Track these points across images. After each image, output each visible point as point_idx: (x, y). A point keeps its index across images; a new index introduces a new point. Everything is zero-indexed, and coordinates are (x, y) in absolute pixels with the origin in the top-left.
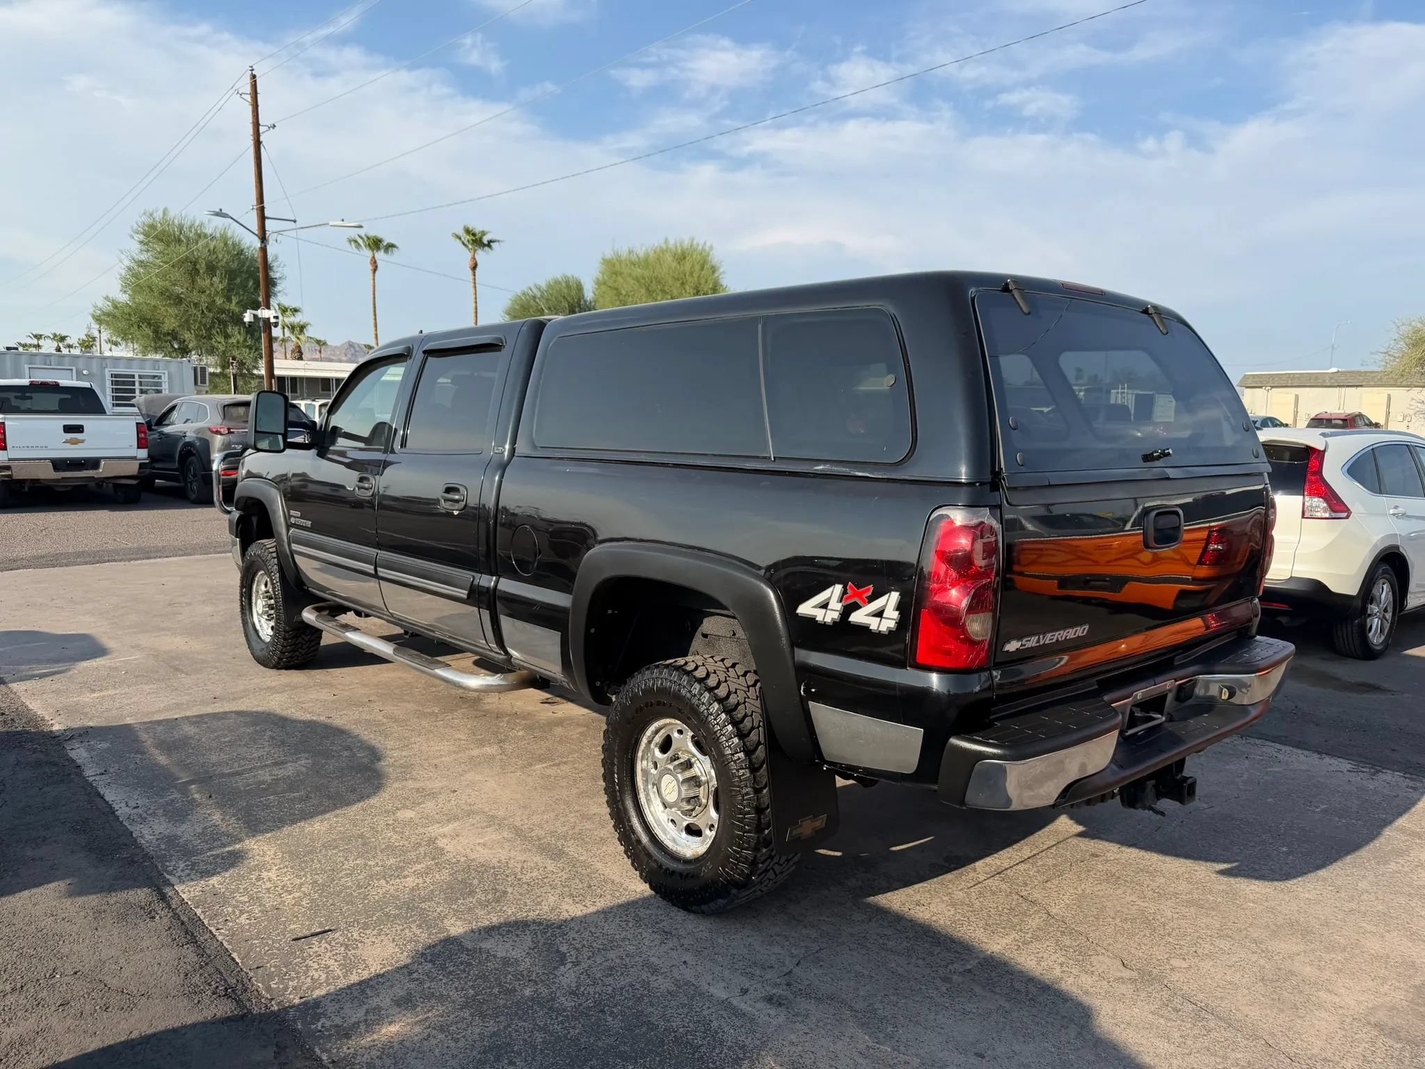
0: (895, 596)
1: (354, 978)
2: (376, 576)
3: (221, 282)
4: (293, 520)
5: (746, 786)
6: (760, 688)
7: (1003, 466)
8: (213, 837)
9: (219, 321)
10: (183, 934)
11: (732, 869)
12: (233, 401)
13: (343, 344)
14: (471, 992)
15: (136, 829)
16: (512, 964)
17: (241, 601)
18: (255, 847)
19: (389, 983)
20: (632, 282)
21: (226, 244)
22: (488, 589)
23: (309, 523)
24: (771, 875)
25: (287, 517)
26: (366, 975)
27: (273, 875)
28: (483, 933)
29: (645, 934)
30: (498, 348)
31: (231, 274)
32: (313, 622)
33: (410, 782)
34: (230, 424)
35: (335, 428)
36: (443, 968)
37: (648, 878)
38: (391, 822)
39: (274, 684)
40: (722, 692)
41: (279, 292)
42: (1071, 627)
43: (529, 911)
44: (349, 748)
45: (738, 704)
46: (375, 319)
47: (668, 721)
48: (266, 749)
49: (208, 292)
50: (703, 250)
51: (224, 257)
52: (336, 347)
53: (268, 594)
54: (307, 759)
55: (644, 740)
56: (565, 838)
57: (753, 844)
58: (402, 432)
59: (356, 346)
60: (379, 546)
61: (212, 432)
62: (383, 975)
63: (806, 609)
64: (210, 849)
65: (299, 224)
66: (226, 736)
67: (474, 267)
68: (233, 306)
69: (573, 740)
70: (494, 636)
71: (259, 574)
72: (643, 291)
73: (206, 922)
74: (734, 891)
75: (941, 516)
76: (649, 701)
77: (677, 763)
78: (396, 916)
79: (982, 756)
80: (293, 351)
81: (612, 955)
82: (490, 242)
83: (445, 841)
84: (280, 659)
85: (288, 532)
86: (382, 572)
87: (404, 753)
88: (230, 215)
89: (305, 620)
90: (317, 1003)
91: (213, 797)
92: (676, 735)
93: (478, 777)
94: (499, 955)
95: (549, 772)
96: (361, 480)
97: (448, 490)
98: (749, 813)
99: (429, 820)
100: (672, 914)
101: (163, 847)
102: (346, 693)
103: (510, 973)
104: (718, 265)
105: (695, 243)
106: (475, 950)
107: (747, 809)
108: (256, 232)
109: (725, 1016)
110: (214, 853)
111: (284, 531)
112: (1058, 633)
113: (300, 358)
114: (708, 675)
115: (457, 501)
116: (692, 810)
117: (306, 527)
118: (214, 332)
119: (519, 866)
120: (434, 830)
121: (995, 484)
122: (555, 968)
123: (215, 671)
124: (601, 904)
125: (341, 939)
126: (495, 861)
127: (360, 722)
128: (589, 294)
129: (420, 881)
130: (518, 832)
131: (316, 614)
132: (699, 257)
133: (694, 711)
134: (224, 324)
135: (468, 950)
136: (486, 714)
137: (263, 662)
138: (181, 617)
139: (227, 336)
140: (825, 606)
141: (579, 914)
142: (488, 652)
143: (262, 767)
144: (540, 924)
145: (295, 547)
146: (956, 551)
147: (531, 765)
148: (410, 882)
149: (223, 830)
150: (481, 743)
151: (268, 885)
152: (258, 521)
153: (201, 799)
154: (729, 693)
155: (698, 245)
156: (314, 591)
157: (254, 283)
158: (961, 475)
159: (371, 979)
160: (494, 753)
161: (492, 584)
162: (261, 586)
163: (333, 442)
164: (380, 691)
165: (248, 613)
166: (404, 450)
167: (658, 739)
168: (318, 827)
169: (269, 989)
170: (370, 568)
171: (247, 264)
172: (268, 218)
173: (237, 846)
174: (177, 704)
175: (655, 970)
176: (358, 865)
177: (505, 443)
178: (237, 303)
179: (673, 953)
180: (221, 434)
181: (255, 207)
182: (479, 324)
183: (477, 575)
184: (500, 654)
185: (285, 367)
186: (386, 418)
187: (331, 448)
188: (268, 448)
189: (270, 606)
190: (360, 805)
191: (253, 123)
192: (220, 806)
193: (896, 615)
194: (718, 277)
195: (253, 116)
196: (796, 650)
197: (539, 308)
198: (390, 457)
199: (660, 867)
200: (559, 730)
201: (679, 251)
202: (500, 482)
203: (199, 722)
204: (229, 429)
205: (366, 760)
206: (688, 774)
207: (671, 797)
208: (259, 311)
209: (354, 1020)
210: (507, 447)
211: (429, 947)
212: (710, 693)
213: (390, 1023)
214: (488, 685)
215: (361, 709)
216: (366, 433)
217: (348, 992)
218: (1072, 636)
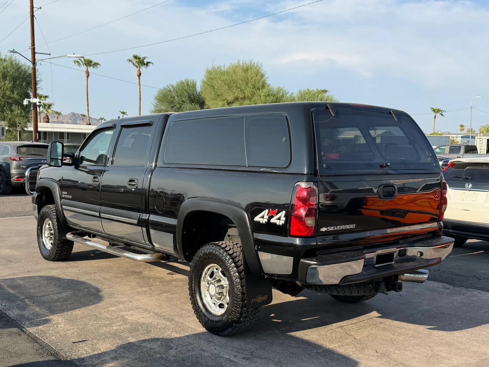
0: (284, 212)
1: (96, 353)
2: (100, 217)
3: (9, 83)
4: (63, 196)
5: (238, 285)
6: (242, 248)
7: (318, 168)
8: (38, 315)
9: (8, 103)
10: (33, 340)
11: (233, 316)
12: (21, 145)
13: (69, 114)
14: (138, 356)
15: (7, 313)
16: (153, 349)
17: (38, 232)
18: (54, 318)
19: (108, 354)
20: (220, 82)
21: (12, 64)
22: (145, 220)
23: (71, 197)
24: (248, 319)
25: (61, 194)
26: (100, 352)
27: (62, 326)
28: (142, 341)
29: (202, 342)
30: (151, 125)
31: (14, 79)
32: (71, 238)
33: (113, 299)
34: (21, 156)
35: (82, 157)
36: (128, 350)
37: (205, 325)
38: (106, 311)
39: (52, 267)
40: (231, 252)
41: (39, 88)
42: (348, 224)
43: (160, 336)
44: (87, 288)
45: (237, 256)
46: (88, 102)
47: (212, 265)
48: (53, 288)
49: (3, 88)
50: (257, 66)
51: (11, 70)
52: (65, 115)
53: (50, 229)
54: (71, 291)
55: (204, 273)
56: (174, 316)
57: (241, 305)
58: (111, 159)
59: (76, 115)
60: (101, 205)
61: (11, 159)
62: (106, 352)
63: (257, 219)
64: (37, 318)
65: (51, 56)
66: (36, 284)
67: (139, 75)
68: (15, 96)
69: (180, 286)
70: (148, 238)
71: (46, 220)
72: (226, 87)
73: (40, 338)
74: (234, 325)
75: (298, 185)
76: (205, 257)
77: (215, 280)
78: (110, 337)
79: (310, 265)
80: (44, 118)
81: (189, 347)
82: (148, 63)
83: (128, 316)
84: (55, 256)
85: (61, 201)
86: (102, 215)
87: (110, 290)
88: (18, 52)
89: (68, 238)
90: (83, 359)
91: (35, 303)
92: (215, 270)
93: (141, 298)
94: (148, 347)
95: (169, 296)
96: (94, 178)
97: (130, 181)
98: (239, 295)
99: (121, 310)
100: (213, 337)
101: (19, 318)
102: (84, 270)
103: (152, 351)
104: (265, 74)
105: (252, 62)
106: (139, 346)
107: (239, 293)
108: (31, 60)
109: (227, 362)
110: (39, 319)
111: (59, 200)
112: (342, 226)
113: (48, 122)
114: (226, 246)
115: (134, 185)
116: (221, 298)
117: (69, 198)
118: (5, 108)
119: (156, 324)
120: (123, 313)
121: (316, 174)
122: (169, 350)
123: (26, 262)
124: (186, 334)
125: (90, 343)
126: (147, 322)
127: (91, 280)
128: (198, 89)
129: (119, 328)
130: (156, 314)
131: (72, 235)
132: (255, 70)
133: (221, 259)
134: (10, 104)
135: (136, 346)
136: (143, 277)
137: (47, 258)
138: (6, 242)
139: (12, 111)
140: (263, 217)
141: (178, 336)
142: (145, 245)
143: (52, 294)
144: (163, 339)
145: (64, 207)
146: (303, 196)
147: (162, 294)
148: (115, 328)
149: (41, 313)
150: (141, 287)
151: (61, 329)
152: (46, 197)
153: (30, 303)
154: (233, 253)
155: (254, 63)
156: (71, 226)
157: (26, 84)
158: (304, 171)
159: (102, 353)
160: (147, 290)
161: (147, 218)
162: (48, 224)
163: (82, 163)
164: (99, 269)
165: (40, 237)
166: (112, 165)
167: (209, 273)
168: (78, 312)
169: (66, 355)
170: (97, 214)
171: (23, 74)
172: (37, 53)
173: (47, 318)
174: (13, 273)
175: (204, 351)
176: (94, 323)
177: (153, 162)
178: (17, 94)
179: (212, 347)
180: (16, 161)
181: (30, 48)
182: (142, 115)
183: (141, 214)
184: (150, 246)
185: (43, 127)
186: (104, 152)
187: (80, 165)
188: (54, 165)
189: (51, 234)
190: (94, 306)
191: (31, 6)
192: (38, 306)
193: (284, 219)
194: (265, 80)
195: (31, 3)
196: (254, 234)
197: (173, 96)
198: (106, 169)
199: (209, 320)
200: (174, 283)
201: (245, 67)
202: (151, 178)
203: (24, 279)
204: (20, 158)
205: (95, 292)
206: (219, 284)
207: (213, 293)
208: (31, 99)
209: (97, 363)
210: (154, 164)
211: (123, 345)
212: (226, 252)
213: (109, 364)
214: (145, 259)
215: (91, 275)
216: (95, 159)
217: (94, 356)
218: (348, 228)
